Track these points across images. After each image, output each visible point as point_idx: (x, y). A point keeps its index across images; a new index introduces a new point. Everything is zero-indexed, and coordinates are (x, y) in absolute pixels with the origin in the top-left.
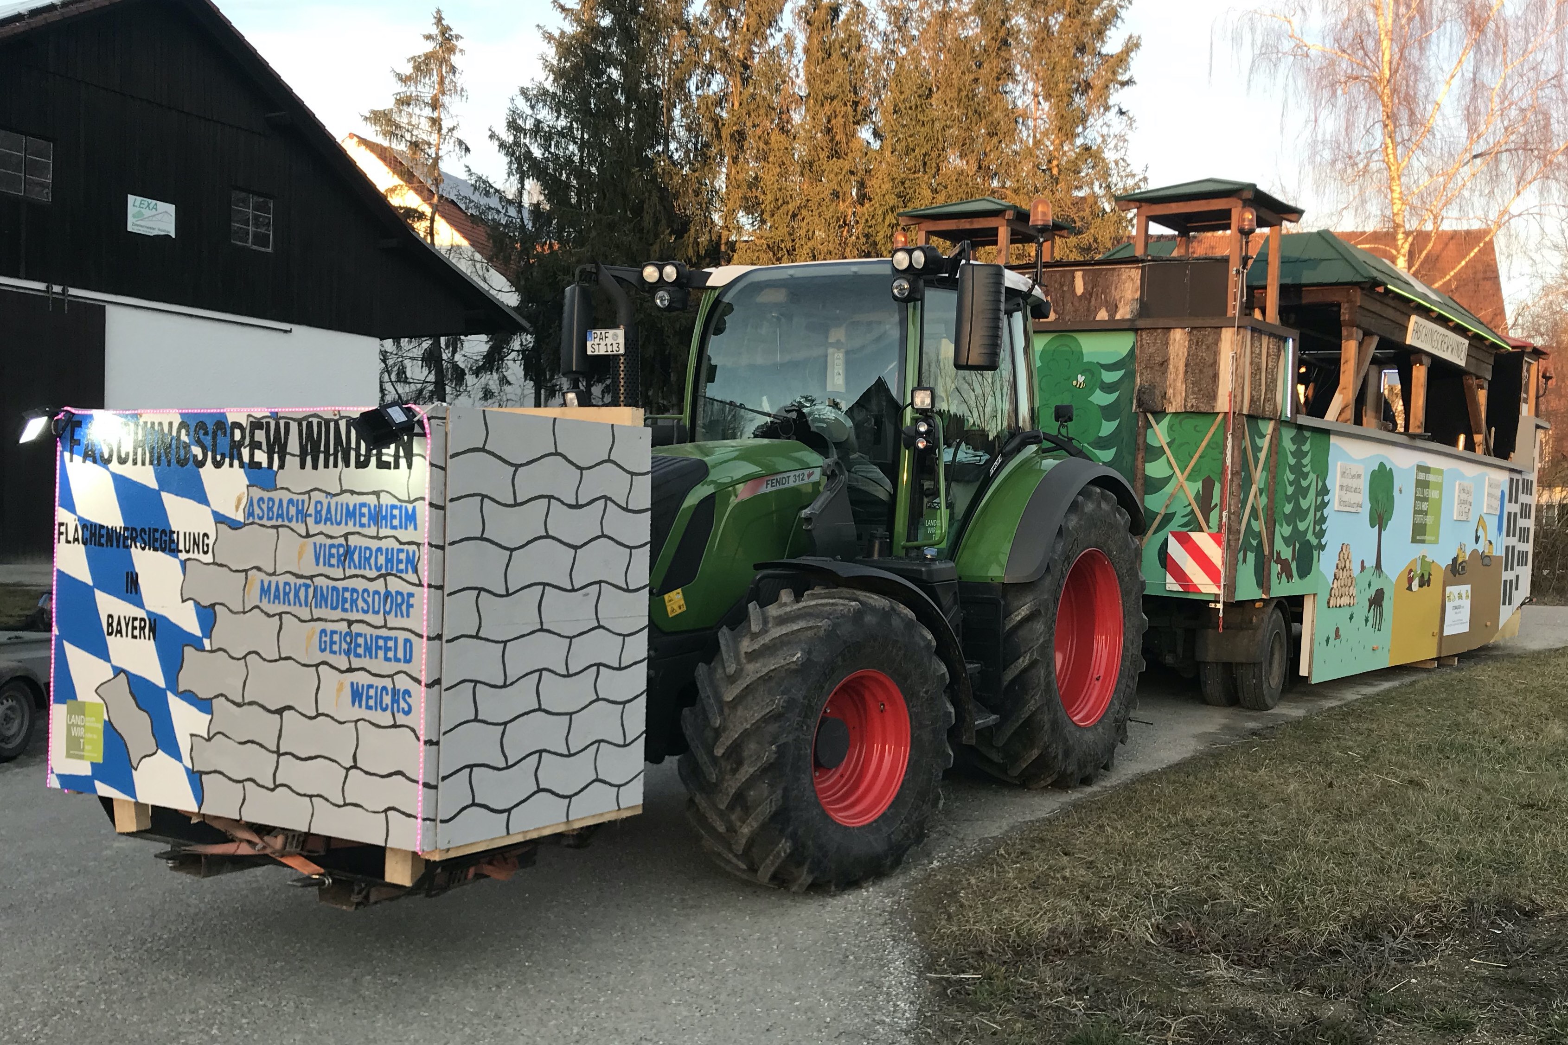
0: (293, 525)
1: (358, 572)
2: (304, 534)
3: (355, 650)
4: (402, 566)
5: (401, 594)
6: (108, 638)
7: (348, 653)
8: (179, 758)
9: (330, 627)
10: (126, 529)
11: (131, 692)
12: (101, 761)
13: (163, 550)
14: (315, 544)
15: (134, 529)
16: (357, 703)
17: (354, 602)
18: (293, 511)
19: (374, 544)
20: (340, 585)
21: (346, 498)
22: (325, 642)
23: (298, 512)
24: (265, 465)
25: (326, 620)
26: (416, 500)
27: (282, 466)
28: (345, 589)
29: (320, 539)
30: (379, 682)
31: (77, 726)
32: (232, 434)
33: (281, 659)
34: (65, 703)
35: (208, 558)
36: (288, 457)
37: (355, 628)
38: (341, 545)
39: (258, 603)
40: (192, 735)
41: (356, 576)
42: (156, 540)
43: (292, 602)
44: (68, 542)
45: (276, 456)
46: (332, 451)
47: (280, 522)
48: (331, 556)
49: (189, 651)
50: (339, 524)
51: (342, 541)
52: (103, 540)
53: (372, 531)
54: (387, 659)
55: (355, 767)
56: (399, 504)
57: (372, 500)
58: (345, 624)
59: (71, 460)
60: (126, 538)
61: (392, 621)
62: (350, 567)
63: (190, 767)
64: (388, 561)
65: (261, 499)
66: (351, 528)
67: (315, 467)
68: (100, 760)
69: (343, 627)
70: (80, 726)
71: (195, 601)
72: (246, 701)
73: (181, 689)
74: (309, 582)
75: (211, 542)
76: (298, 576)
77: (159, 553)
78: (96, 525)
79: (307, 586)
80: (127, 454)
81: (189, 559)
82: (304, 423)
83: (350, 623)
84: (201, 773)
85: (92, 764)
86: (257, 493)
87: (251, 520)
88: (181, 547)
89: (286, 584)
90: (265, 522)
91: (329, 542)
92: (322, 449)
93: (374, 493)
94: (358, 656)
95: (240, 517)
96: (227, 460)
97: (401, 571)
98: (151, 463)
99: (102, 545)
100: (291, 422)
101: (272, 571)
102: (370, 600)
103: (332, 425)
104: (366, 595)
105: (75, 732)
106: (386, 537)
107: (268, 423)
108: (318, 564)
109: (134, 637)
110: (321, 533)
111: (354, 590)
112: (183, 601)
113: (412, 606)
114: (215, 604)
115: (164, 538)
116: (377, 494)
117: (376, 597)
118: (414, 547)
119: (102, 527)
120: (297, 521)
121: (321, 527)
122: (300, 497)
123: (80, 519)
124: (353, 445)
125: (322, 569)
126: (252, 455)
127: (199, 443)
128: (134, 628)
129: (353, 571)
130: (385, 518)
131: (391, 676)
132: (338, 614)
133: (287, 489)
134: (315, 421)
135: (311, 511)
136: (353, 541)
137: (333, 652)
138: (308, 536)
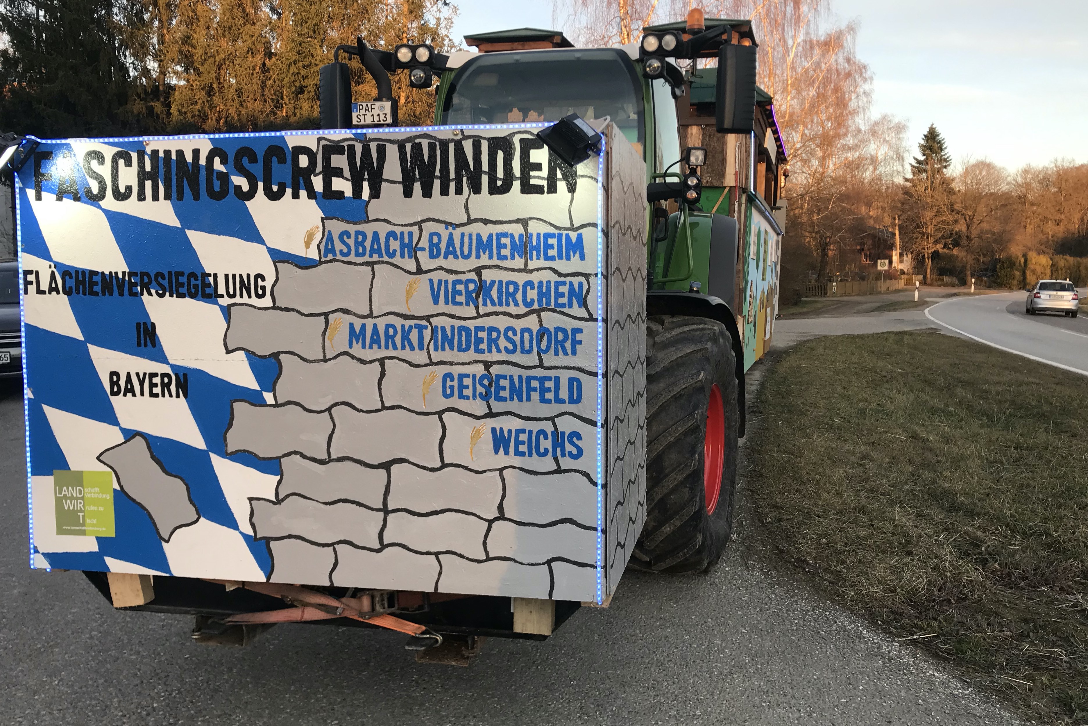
0: (397, 260)
1: (497, 309)
2: (414, 269)
3: (497, 393)
4: (564, 300)
5: (564, 331)
6: (113, 399)
7: (486, 397)
8: (232, 524)
9: (456, 370)
10: (130, 274)
11: (153, 457)
12: (113, 535)
13: (193, 296)
14: (431, 281)
15: (143, 274)
16: (501, 450)
17: (492, 342)
18: (395, 245)
19: (521, 278)
20: (471, 324)
21: (476, 228)
22: (452, 387)
23: (403, 246)
24: (349, 193)
25: (451, 364)
26: (583, 226)
27: (375, 194)
28: (478, 329)
29: (437, 276)
30: (535, 427)
31: (72, 498)
32: (296, 161)
33: (384, 408)
34: (50, 474)
35: (267, 302)
36: (384, 185)
37: (495, 370)
38: (471, 281)
39: (347, 349)
40: (251, 499)
41: (497, 314)
42: (182, 285)
43: (399, 345)
44: (40, 292)
45: (365, 185)
46: (452, 175)
47: (375, 258)
48: (456, 292)
49: (239, 408)
50: (468, 257)
51: (473, 276)
52: (98, 289)
53: (519, 263)
54: (543, 400)
55: (502, 517)
56: (556, 232)
57: (517, 229)
58: (481, 367)
59: (39, 198)
60: (132, 285)
61: (549, 360)
62: (485, 304)
63: (251, 533)
64: (540, 294)
65: (344, 234)
66: (485, 260)
67: (427, 193)
68: (111, 533)
69: (479, 369)
70: (77, 498)
71: (247, 351)
72: (333, 456)
73: (231, 449)
74: (424, 323)
75: (268, 284)
76: (406, 317)
77: (188, 299)
78: (84, 271)
79: (421, 329)
80: (129, 188)
81: (235, 304)
82: (408, 146)
83: (487, 365)
84: (268, 540)
85: (98, 538)
86: (336, 227)
87: (330, 257)
88: (221, 290)
89: (388, 326)
90: (352, 258)
91: (452, 278)
92: (437, 173)
93: (518, 221)
94: (500, 399)
95: (313, 254)
96: (289, 191)
97: (563, 305)
98: (167, 197)
99: (96, 294)
100: (388, 145)
101: (367, 312)
102: (517, 339)
103: (452, 147)
104: (510, 334)
105: (67, 505)
106: (538, 269)
107: (351, 148)
108: (436, 302)
109: (153, 395)
110: (441, 268)
111: (491, 329)
112: (228, 352)
113: (580, 342)
114: (279, 353)
115: (193, 281)
116: (524, 222)
117: (526, 335)
118: (582, 279)
119: (95, 273)
120: (402, 256)
121: (440, 262)
122: (406, 230)
123: (57, 265)
124: (485, 167)
125: (441, 307)
126: (327, 184)
127: (242, 172)
128: (152, 385)
129: (490, 309)
130: (537, 248)
131: (552, 419)
132: (471, 355)
133: (385, 221)
134: (425, 143)
135: (424, 243)
136: (487, 275)
137: (461, 396)
138: (420, 271)
